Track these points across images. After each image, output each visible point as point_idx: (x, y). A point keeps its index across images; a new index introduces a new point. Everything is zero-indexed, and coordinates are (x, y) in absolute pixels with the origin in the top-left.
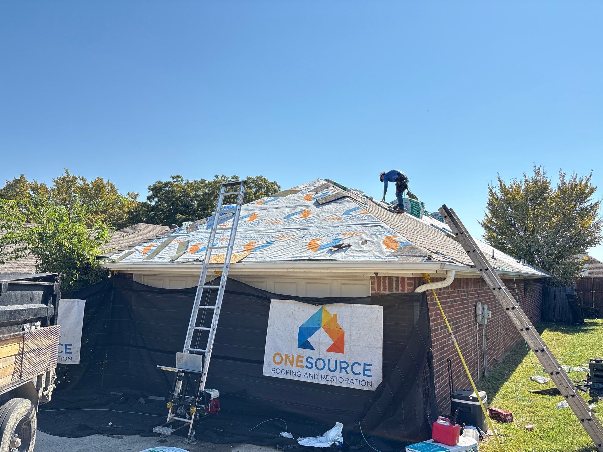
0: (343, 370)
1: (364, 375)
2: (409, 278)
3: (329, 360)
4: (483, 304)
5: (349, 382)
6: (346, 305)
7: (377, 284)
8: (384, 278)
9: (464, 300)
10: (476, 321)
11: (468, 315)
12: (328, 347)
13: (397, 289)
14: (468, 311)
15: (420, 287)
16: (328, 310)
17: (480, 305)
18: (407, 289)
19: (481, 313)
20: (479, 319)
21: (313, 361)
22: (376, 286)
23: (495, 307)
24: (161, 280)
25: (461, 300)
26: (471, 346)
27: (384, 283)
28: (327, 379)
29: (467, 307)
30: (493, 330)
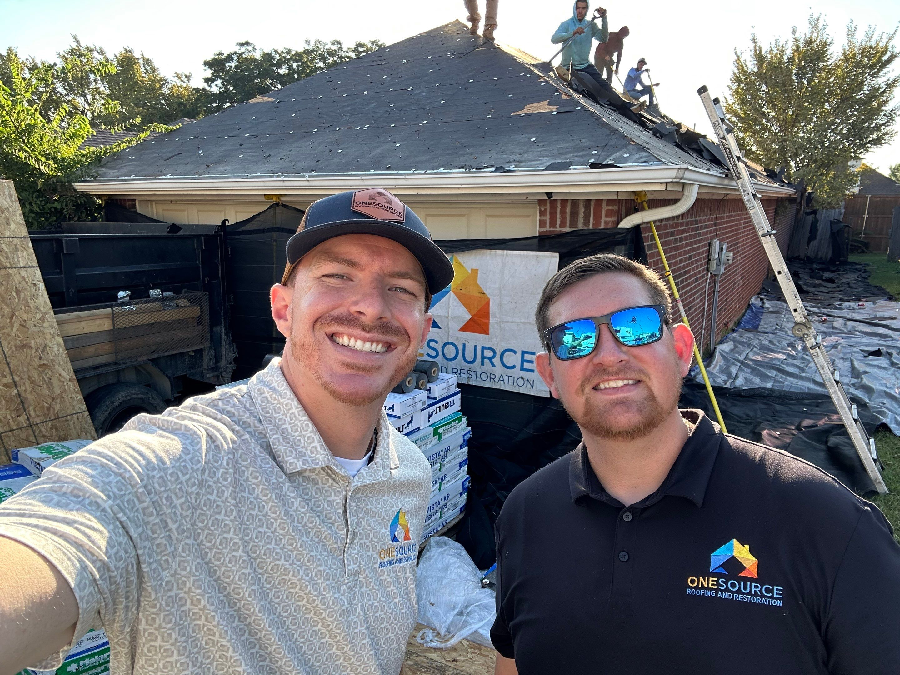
0: (486, 361)
1: (522, 369)
2: (610, 202)
3: (464, 345)
4: (721, 240)
5: (497, 380)
6: (493, 252)
7: (551, 213)
8: (564, 202)
9: (695, 236)
10: (708, 270)
11: (697, 261)
12: (462, 325)
13: (586, 221)
14: (699, 254)
15: (628, 218)
16: (462, 262)
17: (716, 243)
18: (605, 222)
19: (717, 256)
20: (713, 266)
21: (439, 347)
22: (547, 218)
23: (735, 245)
24: (184, 211)
25: (691, 237)
26: (696, 310)
27: (563, 213)
28: (462, 375)
29: (698, 248)
30: (728, 281)
